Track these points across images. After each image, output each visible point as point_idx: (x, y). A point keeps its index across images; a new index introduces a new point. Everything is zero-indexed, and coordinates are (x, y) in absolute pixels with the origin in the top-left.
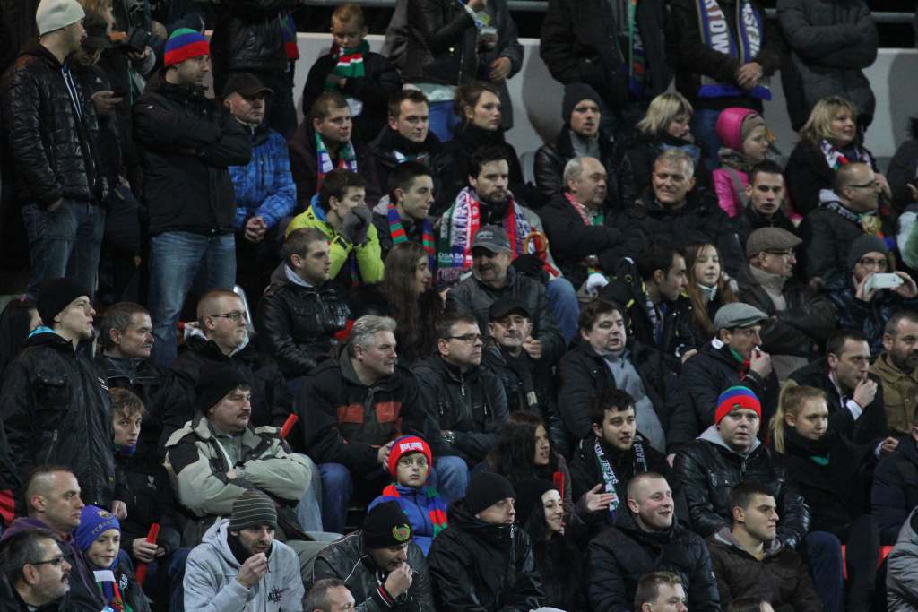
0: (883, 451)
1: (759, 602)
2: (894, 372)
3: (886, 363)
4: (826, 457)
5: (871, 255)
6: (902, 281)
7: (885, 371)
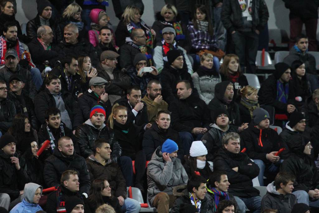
0: (147, 128)
1: (104, 180)
2: (151, 101)
3: (148, 98)
4: (127, 130)
5: (141, 61)
6: (153, 70)
7: (147, 100)
